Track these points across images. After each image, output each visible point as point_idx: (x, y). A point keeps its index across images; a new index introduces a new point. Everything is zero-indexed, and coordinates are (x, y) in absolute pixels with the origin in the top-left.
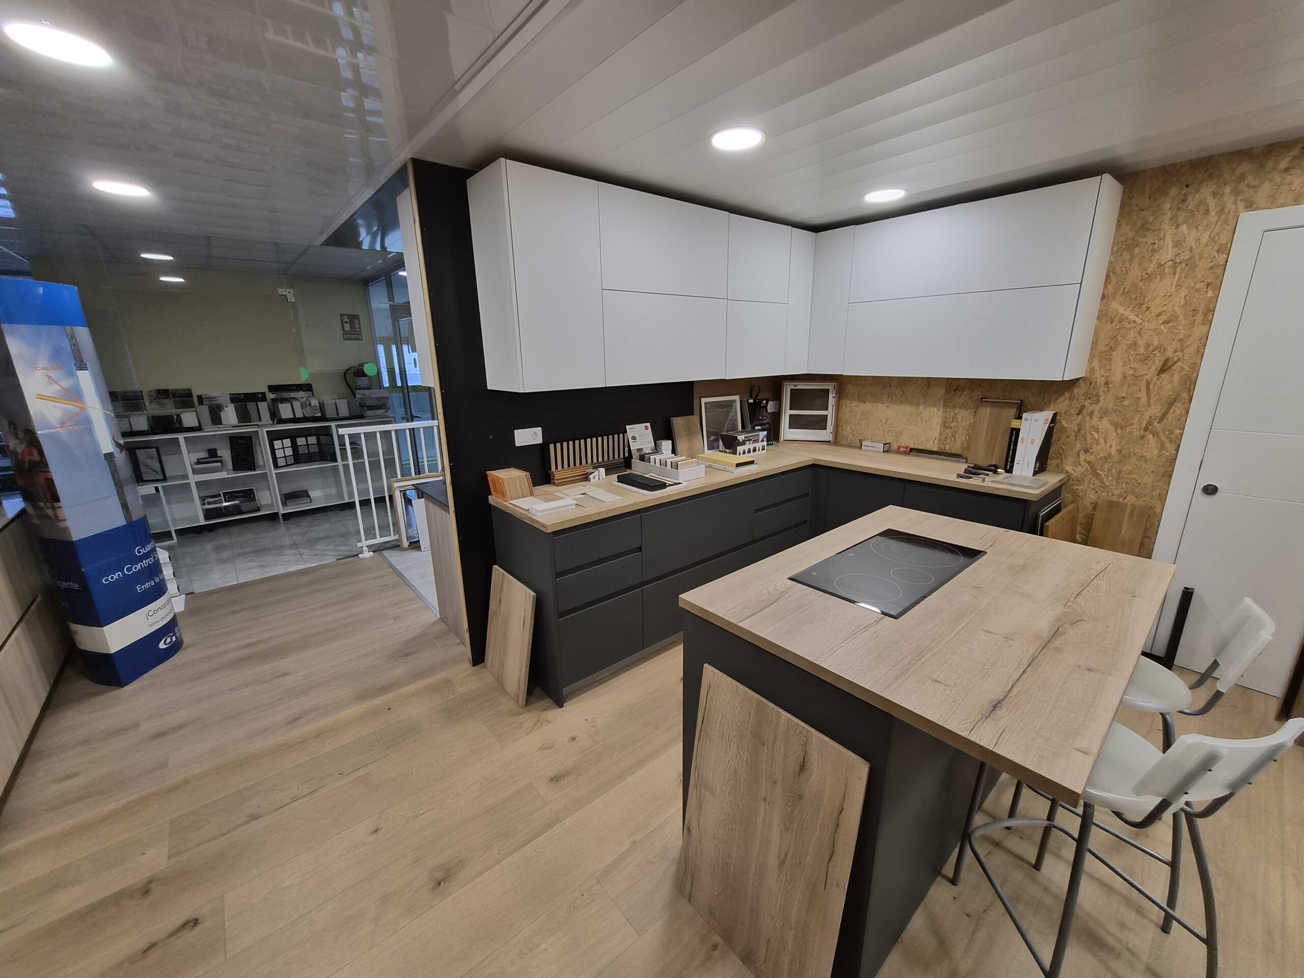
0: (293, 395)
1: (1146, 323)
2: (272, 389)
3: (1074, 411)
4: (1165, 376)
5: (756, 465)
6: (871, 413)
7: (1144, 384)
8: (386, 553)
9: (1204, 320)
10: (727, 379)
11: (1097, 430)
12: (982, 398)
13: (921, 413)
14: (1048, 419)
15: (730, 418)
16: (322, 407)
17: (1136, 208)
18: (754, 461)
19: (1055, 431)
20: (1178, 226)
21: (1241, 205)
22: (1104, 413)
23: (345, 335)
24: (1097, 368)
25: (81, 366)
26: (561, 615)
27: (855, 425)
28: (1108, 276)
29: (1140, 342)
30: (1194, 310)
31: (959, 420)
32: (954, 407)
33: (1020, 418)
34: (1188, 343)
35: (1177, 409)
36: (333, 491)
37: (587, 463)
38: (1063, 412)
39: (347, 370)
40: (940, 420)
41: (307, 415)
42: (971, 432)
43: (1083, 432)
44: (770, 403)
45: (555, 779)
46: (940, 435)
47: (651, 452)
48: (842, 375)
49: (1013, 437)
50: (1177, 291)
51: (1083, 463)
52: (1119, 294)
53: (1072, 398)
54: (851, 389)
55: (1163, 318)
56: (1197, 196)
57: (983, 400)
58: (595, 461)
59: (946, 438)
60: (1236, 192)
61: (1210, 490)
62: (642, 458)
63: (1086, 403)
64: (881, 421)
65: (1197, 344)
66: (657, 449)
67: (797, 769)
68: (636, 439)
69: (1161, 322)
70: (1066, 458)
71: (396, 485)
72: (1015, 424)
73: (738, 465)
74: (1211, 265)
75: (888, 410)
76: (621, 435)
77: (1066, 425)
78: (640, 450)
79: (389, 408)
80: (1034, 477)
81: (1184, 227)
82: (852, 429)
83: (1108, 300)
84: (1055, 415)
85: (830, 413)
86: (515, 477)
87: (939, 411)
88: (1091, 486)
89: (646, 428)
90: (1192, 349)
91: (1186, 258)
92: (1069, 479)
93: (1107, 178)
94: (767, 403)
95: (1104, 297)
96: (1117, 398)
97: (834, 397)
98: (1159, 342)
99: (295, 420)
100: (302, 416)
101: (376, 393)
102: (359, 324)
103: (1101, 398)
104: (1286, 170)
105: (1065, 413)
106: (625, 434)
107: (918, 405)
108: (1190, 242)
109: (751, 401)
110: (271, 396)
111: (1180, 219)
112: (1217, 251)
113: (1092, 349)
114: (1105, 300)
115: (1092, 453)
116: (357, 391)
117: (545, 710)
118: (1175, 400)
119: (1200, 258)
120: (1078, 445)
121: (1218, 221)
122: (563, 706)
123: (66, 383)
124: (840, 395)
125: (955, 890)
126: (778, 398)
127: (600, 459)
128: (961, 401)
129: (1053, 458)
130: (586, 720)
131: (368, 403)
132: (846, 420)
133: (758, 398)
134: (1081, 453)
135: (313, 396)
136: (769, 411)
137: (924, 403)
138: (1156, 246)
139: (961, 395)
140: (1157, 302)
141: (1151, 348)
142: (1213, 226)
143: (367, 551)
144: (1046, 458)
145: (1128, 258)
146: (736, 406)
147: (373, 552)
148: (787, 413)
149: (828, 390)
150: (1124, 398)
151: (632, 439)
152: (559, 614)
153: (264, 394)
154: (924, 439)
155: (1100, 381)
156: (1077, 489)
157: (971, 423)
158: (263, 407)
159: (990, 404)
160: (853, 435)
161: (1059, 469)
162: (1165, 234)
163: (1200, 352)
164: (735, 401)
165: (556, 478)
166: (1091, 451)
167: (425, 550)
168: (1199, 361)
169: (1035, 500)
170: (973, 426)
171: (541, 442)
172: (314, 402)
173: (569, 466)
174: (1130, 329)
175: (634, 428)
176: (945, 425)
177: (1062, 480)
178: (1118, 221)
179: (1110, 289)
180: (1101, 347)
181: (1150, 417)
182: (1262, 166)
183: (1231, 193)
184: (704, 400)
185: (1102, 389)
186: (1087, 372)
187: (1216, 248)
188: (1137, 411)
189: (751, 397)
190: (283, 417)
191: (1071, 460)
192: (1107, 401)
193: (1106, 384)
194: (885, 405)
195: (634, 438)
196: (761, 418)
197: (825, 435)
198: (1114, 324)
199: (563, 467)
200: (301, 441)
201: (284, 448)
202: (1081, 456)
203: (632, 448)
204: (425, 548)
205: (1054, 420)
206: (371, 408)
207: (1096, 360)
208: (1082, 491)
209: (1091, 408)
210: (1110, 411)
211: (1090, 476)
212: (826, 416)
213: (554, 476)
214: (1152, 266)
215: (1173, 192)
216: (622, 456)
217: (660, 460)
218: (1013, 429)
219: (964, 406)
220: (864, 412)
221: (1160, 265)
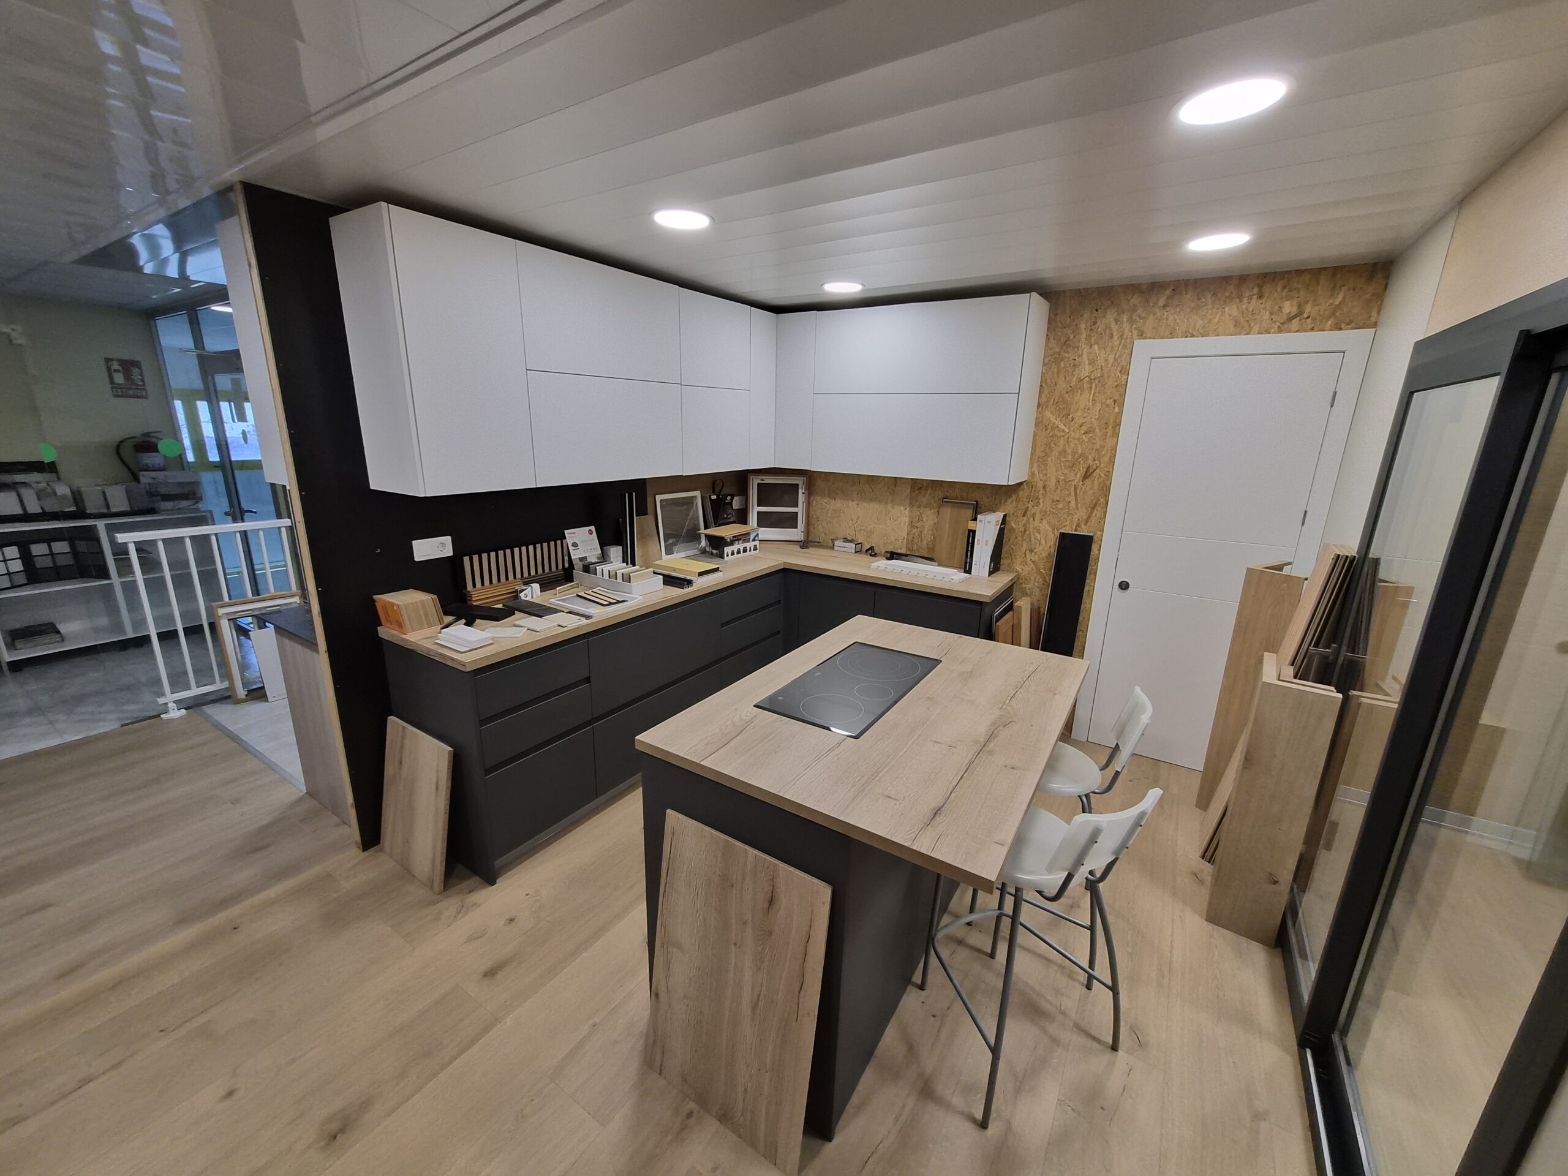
0: (19, 478)
1: (1072, 433)
3: (1020, 513)
4: (1088, 482)
5: (721, 573)
6: (842, 511)
7: (1073, 489)
8: (210, 710)
9: (1113, 433)
10: (684, 475)
11: (1039, 531)
12: (944, 498)
13: (890, 512)
14: (998, 521)
15: (690, 517)
16: (77, 496)
17: (1059, 324)
18: (718, 568)
19: (1005, 531)
20: (1091, 346)
21: (1135, 333)
22: (1044, 514)
23: (114, 390)
24: (1036, 472)
26: (488, 771)
27: (827, 524)
28: (1041, 386)
29: (1069, 450)
30: (1106, 423)
31: (924, 519)
32: (919, 507)
33: (975, 519)
34: (1104, 453)
35: (1098, 512)
36: (104, 621)
37: (515, 577)
38: (1011, 513)
39: (122, 442)
40: (907, 520)
41: (48, 510)
42: (935, 531)
43: (1027, 533)
44: (736, 498)
45: (489, 974)
46: (908, 534)
47: (597, 560)
48: (810, 470)
49: (971, 538)
50: (1093, 405)
51: (1029, 562)
52: (1050, 404)
53: (1018, 500)
54: (820, 484)
55: (1084, 428)
56: (1104, 319)
57: (945, 500)
58: (526, 575)
59: (913, 538)
60: (1131, 321)
61: (1124, 586)
62: (587, 569)
63: (1029, 505)
64: (852, 520)
65: (1109, 454)
66: (604, 558)
67: (766, 905)
68: (578, 546)
69: (1083, 432)
70: (1016, 558)
71: (221, 611)
72: (971, 525)
73: (701, 574)
74: (1116, 384)
75: (859, 508)
76: (559, 542)
77: (1014, 526)
78: (582, 559)
79: (201, 499)
80: (990, 578)
81: (1096, 347)
82: (823, 527)
83: (1042, 409)
84: (1005, 516)
85: (800, 510)
86: (416, 602)
87: (906, 509)
88: (1036, 584)
89: (590, 532)
90: (1106, 459)
91: (1099, 375)
92: (1018, 578)
93: (1034, 295)
94: (732, 499)
95: (1039, 405)
96: (1053, 501)
97: (804, 493)
98: (1082, 451)
99: (26, 518)
100: (40, 511)
101: (175, 477)
102: (141, 374)
103: (1041, 501)
104: (1164, 307)
105: (1013, 514)
106: (564, 541)
107: (886, 503)
108: (1101, 362)
109: (714, 497)
111: (1093, 341)
112: (1120, 372)
113: (1032, 454)
114: (1041, 408)
115: (1036, 552)
116: (142, 473)
117: (470, 892)
118: (1096, 504)
119: (1109, 376)
120: (1025, 545)
121: (1120, 345)
122: (495, 883)
124: (810, 491)
125: (923, 993)
126: (744, 492)
127: (533, 573)
128: (925, 500)
129: (1005, 558)
130: (527, 895)
131: (163, 490)
132: (817, 518)
133: (722, 493)
134: (1028, 552)
135: (59, 478)
136: (734, 507)
137: (892, 501)
138: (1076, 362)
139: (925, 494)
140: (1079, 413)
141: (1077, 456)
142: (1116, 349)
143: (176, 708)
144: (1000, 558)
145: (1055, 370)
146: (697, 503)
147: (186, 709)
148: (754, 510)
149: (798, 485)
150: (1058, 501)
151: (572, 546)
152: (485, 770)
154: (893, 538)
155: (1040, 485)
156: (1025, 588)
157: (935, 523)
159: (950, 504)
160: (825, 534)
161: (1010, 569)
162: (1082, 351)
163: (1112, 462)
164: (696, 497)
165: (474, 599)
166: (1035, 551)
167: (277, 699)
168: (1111, 469)
169: (988, 601)
170: (936, 527)
171: (451, 554)
172: (63, 490)
173: (491, 582)
174: (1060, 437)
175: (574, 533)
176: (911, 524)
177: (1012, 580)
178: (1047, 335)
179: (1044, 400)
180: (1039, 453)
181: (1079, 519)
182: (1147, 301)
183: (1127, 322)
184: (659, 498)
185: (1041, 492)
186: (1029, 475)
187: (1119, 369)
188: (1069, 514)
189: (714, 492)
191: (1019, 560)
192: (1045, 504)
193: (1044, 487)
194: (855, 503)
195: (575, 545)
196: (725, 516)
197: (796, 534)
198: (1048, 431)
199: (483, 584)
200: (38, 549)
201: (6, 560)
202: (1027, 556)
203: (573, 558)
204: (275, 697)
205: (1004, 521)
206: (167, 498)
207: (1035, 465)
208: (1029, 589)
209: (1034, 510)
210: (1048, 513)
211: (1035, 575)
212: (797, 513)
213: (471, 597)
214: (1075, 379)
215: (1086, 315)
216: (560, 567)
217: (609, 571)
218: (970, 531)
219: (928, 506)
220: (835, 510)
221: (1081, 380)
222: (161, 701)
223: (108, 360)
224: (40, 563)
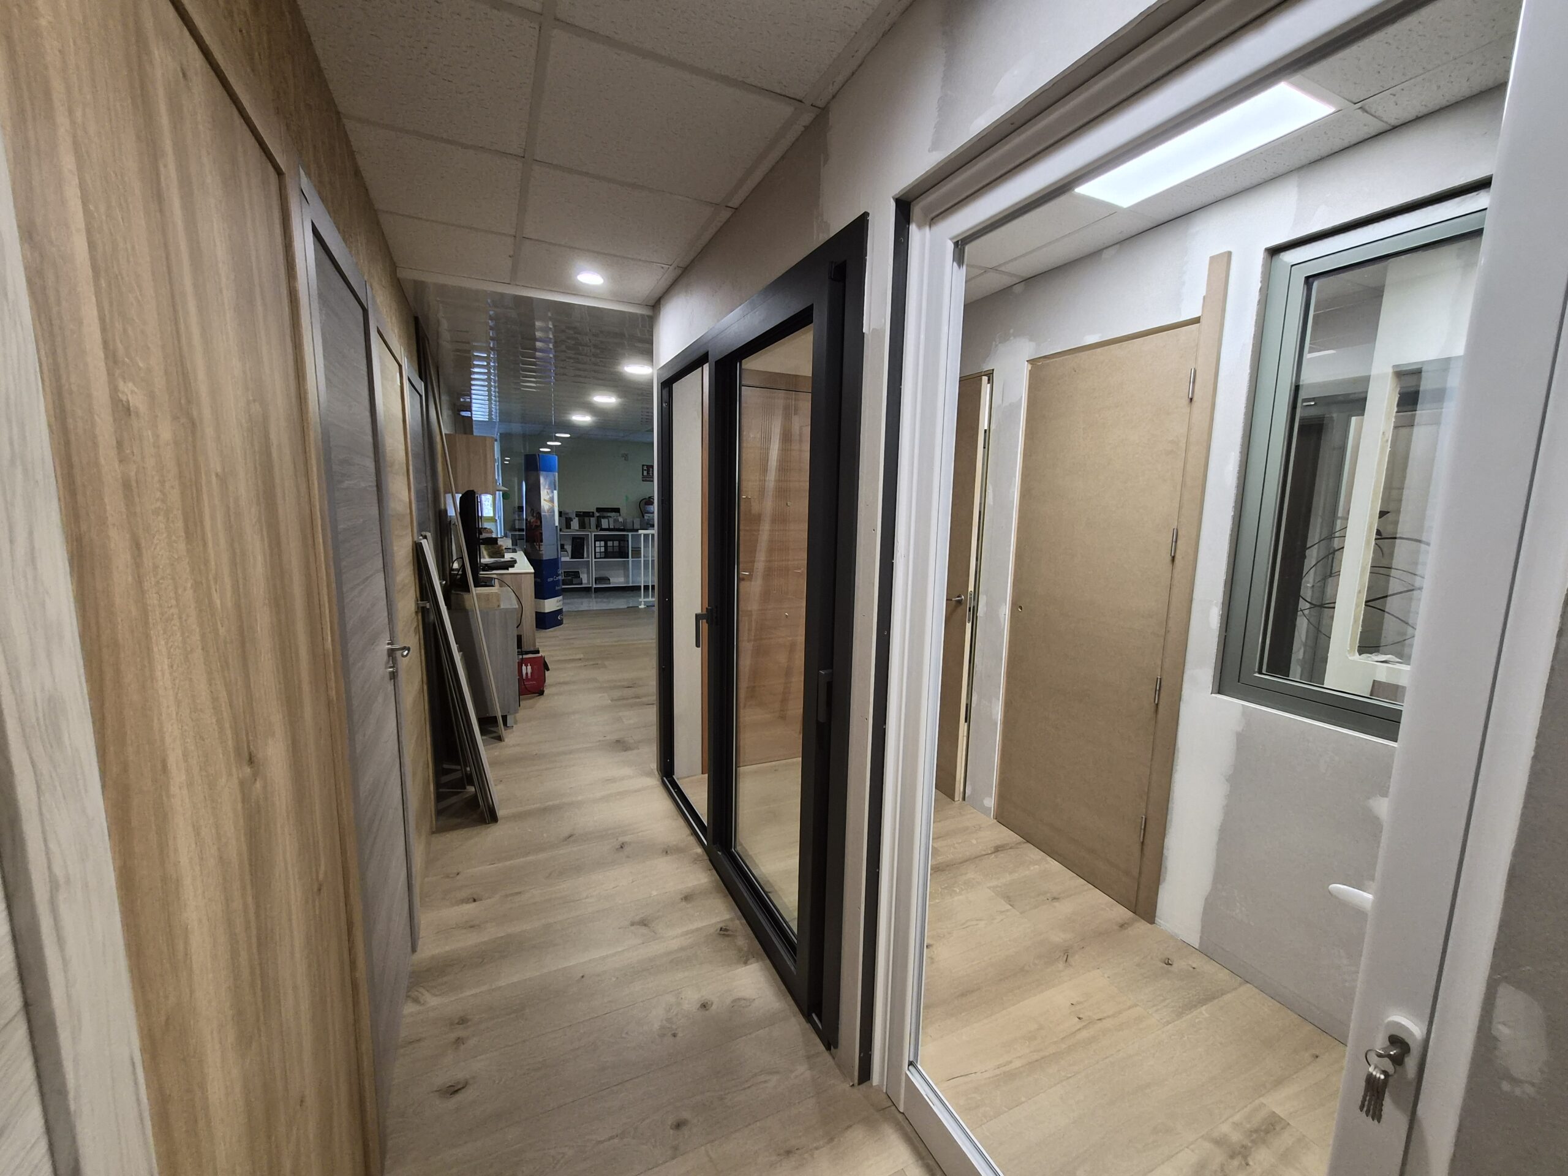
0: (609, 514)
2: (598, 510)
16: (624, 522)
23: (643, 478)
25: (555, 489)
39: (641, 501)
41: (615, 527)
99: (609, 530)
100: (613, 527)
102: (652, 471)
110: (598, 514)
116: (645, 514)
123: (551, 495)
135: (621, 515)
143: (644, 604)
153: (593, 513)
158: (593, 520)
172: (620, 519)
190: (603, 527)
201: (600, 546)
222: (640, 600)
223: (643, 465)
224: (610, 549)
